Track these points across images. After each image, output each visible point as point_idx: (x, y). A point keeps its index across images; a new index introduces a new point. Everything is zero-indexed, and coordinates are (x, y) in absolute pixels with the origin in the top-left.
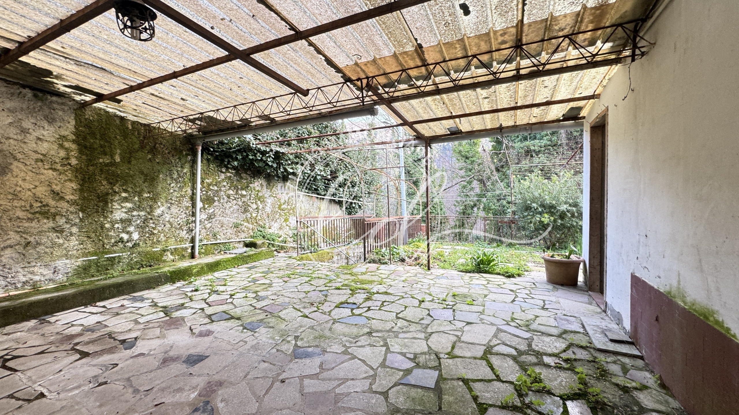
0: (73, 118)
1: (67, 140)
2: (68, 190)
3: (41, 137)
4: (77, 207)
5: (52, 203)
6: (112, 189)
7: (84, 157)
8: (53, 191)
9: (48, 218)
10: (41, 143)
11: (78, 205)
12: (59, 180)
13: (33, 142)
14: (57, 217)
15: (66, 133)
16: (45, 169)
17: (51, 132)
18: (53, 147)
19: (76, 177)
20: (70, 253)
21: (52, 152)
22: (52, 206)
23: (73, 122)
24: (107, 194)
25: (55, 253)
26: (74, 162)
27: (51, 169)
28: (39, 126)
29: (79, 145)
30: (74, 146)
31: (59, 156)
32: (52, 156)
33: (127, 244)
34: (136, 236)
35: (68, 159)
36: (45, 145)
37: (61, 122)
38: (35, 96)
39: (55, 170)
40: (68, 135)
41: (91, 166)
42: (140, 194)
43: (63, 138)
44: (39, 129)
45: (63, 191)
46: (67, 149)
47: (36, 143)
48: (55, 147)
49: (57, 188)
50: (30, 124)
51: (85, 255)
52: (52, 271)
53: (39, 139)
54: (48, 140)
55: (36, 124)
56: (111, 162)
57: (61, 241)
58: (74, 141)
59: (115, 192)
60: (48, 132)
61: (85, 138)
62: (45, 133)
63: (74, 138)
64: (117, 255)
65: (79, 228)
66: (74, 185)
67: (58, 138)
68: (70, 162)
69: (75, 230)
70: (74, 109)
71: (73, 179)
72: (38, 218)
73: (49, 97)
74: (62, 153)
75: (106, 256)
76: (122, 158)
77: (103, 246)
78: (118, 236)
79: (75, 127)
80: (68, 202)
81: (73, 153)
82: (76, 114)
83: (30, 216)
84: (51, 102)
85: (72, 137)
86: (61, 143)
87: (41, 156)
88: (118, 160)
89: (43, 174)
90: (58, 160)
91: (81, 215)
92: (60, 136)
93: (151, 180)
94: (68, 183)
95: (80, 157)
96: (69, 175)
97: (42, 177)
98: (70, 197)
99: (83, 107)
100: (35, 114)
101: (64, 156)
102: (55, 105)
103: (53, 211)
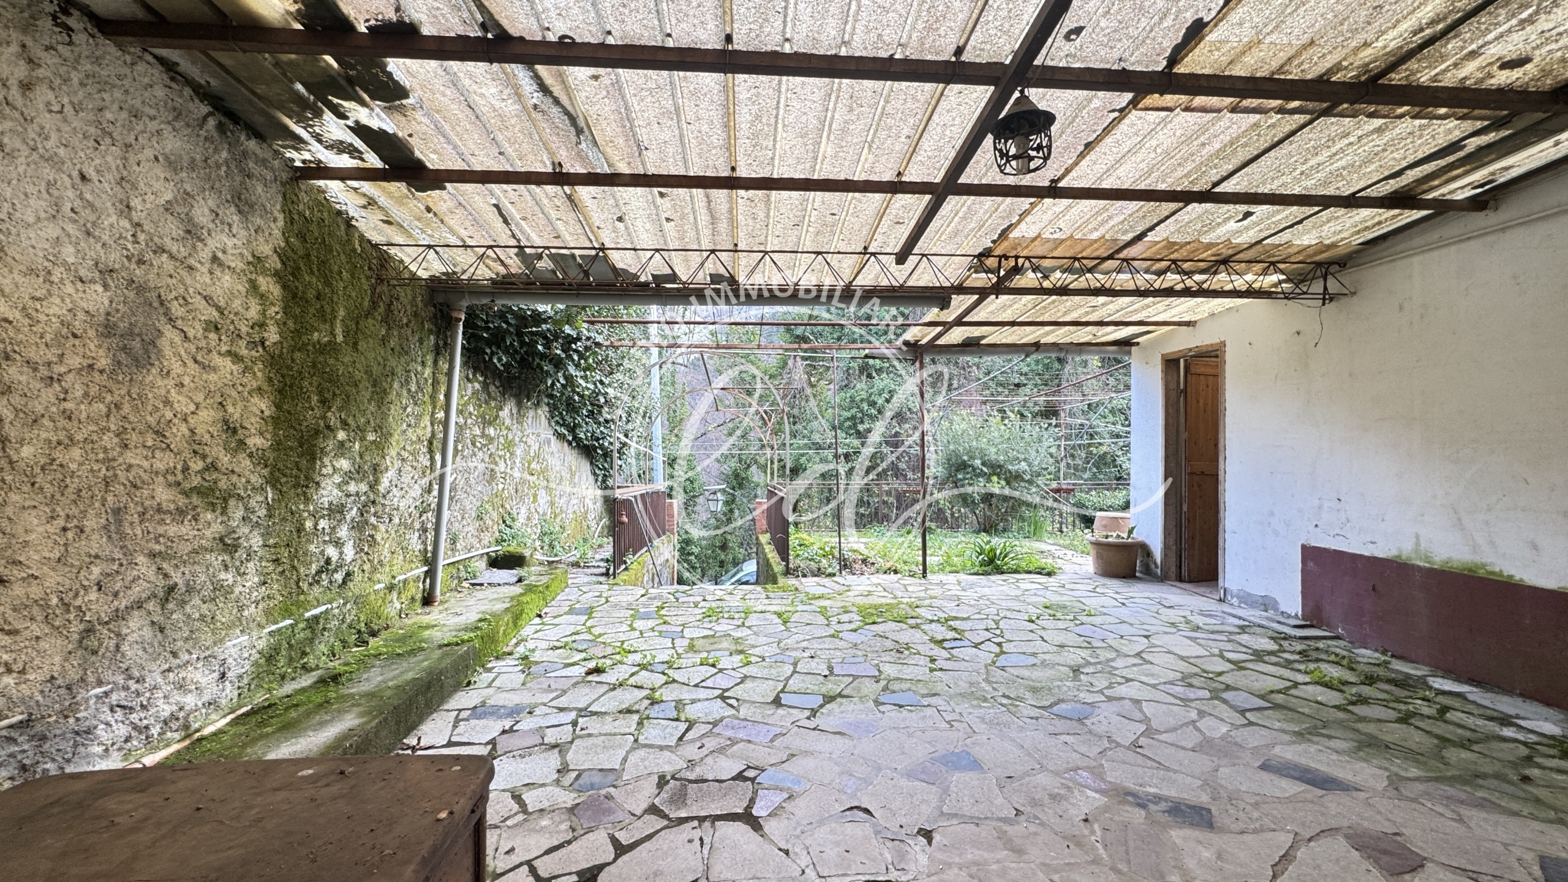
0: (278, 207)
1: (264, 272)
2: (253, 420)
3: (220, 255)
4: (265, 472)
5: (225, 459)
6: (324, 418)
7: (291, 324)
8: (226, 422)
9: (212, 507)
10: (219, 274)
11: (266, 466)
12: (240, 388)
13: (205, 270)
14: (232, 502)
15: (265, 249)
16: (219, 353)
17: (239, 243)
18: (240, 288)
19: (270, 380)
20: (246, 613)
21: (237, 304)
22: (223, 470)
23: (281, 223)
24: (317, 432)
25: (219, 617)
26: (272, 336)
27: (229, 353)
28: (222, 223)
29: (285, 287)
30: (276, 291)
31: (248, 317)
32: (236, 314)
33: (336, 576)
34: (349, 552)
35: (262, 325)
36: (227, 279)
37: (262, 217)
38: (220, 127)
39: (236, 358)
40: (267, 257)
41: (299, 350)
42: (361, 431)
43: (258, 261)
44: (222, 231)
45: (245, 424)
46: (263, 297)
47: (211, 273)
48: (242, 288)
49: (234, 412)
50: (207, 211)
51: (270, 615)
52: (216, 675)
53: (215, 259)
54: (233, 265)
55: (217, 215)
56: (330, 342)
57: (228, 577)
58: (276, 274)
59: (328, 427)
60: (235, 241)
61: (296, 273)
62: (230, 242)
63: (279, 266)
64: (323, 608)
65: (262, 535)
66: (262, 405)
67: (249, 263)
68: (266, 335)
69: (256, 541)
70: (283, 184)
71: (265, 387)
72: (195, 508)
73: (243, 138)
74: (254, 313)
75: (307, 615)
76: (346, 333)
77: (297, 583)
78: (322, 552)
79: (283, 234)
80: (251, 455)
81: (272, 311)
82: (284, 196)
83: (182, 501)
84: (245, 154)
85: (275, 263)
86: (254, 276)
87: (216, 314)
88: (340, 338)
89: (215, 369)
90: (244, 329)
91: (270, 496)
92: (254, 256)
93: (381, 396)
94: (255, 400)
95: (285, 323)
96: (259, 374)
97: (213, 377)
98: (256, 442)
99: (297, 179)
100: (217, 185)
101: (256, 317)
102: (251, 165)
103: (223, 484)
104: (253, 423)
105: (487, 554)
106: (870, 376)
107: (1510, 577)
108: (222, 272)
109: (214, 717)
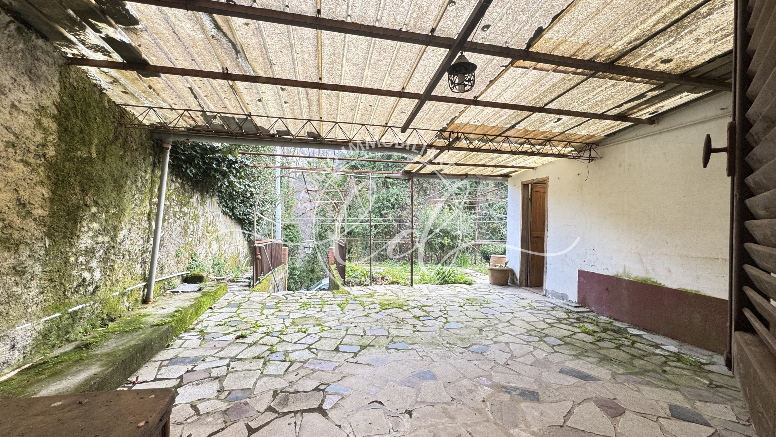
0: (56, 79)
1: (46, 115)
2: (37, 200)
3: (17, 103)
4: (45, 229)
5: (17, 222)
6: (83, 199)
7: (63, 145)
8: (19, 200)
9: (9, 249)
10: (16, 115)
11: (45, 226)
12: (29, 181)
13: (6, 111)
14: (22, 247)
15: (47, 102)
16: (15, 160)
17: (31, 98)
18: (30, 123)
19: (49, 177)
20: (30, 310)
21: (28, 133)
22: (16, 227)
23: (58, 87)
24: (79, 208)
25: (11, 312)
26: (51, 152)
27: (22, 160)
28: (19, 85)
29: (59, 125)
30: (54, 126)
31: (35, 140)
32: (27, 138)
33: (89, 288)
34: (98, 275)
35: (44, 146)
36: (21, 118)
37: (45, 84)
38: (19, 30)
39: (26, 163)
40: (48, 107)
41: (68, 161)
42: (106, 208)
43: (42, 109)
44: (19, 90)
45: (32, 202)
46: (45, 130)
47: (10, 113)
48: (31, 123)
49: (25, 195)
50: (8, 78)
51: (45, 311)
52: (9, 347)
53: (13, 106)
54: (26, 110)
55: (15, 80)
56: (88, 157)
57: (19, 290)
58: (54, 117)
59: (86, 205)
60: (27, 96)
61: (67, 117)
62: (24, 97)
63: (56, 112)
64: (80, 306)
65: (42, 265)
66: (45, 191)
67: (36, 110)
68: (46, 151)
69: (38, 269)
70: (60, 66)
71: (46, 181)
73: (34, 37)
74: (39, 137)
75: (70, 310)
76: (98, 152)
77: (64, 293)
78: (80, 275)
79: (59, 94)
80: (35, 220)
81: (51, 138)
82: (60, 73)
84: (35, 47)
85: (54, 110)
86: (39, 117)
87: (13, 137)
88: (94, 155)
89: (12, 170)
90: (32, 148)
91: (47, 243)
92: (39, 105)
93: (119, 188)
94: (39, 188)
95: (59, 145)
96: (42, 174)
97: (10, 174)
98: (38, 212)
99: (69, 64)
100: (16, 63)
101: (40, 141)
102: (38, 53)
103: (16, 236)
104: (37, 201)
105: (182, 275)
106: (388, 187)
107: (660, 284)
108: (18, 113)
109: (6, 371)
